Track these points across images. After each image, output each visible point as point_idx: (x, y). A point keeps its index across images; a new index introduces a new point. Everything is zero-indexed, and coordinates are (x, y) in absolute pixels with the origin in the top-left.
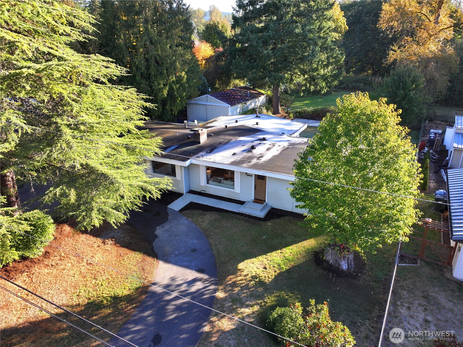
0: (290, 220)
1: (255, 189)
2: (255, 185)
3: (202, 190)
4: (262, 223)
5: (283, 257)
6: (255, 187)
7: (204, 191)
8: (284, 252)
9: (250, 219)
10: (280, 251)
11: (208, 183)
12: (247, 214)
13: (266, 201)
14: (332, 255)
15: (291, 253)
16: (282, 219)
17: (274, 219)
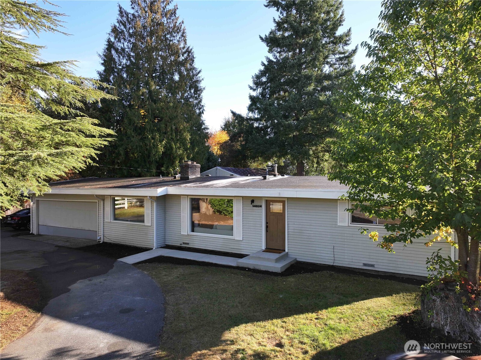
0: (331, 275)
1: (267, 231)
2: (267, 223)
3: (184, 243)
4: (280, 278)
5: (323, 326)
6: (267, 227)
7: (186, 244)
8: (325, 317)
9: (255, 274)
10: (314, 315)
11: (193, 231)
12: (252, 267)
13: (286, 251)
14: (445, 313)
15: (341, 318)
16: (317, 274)
17: (300, 273)
